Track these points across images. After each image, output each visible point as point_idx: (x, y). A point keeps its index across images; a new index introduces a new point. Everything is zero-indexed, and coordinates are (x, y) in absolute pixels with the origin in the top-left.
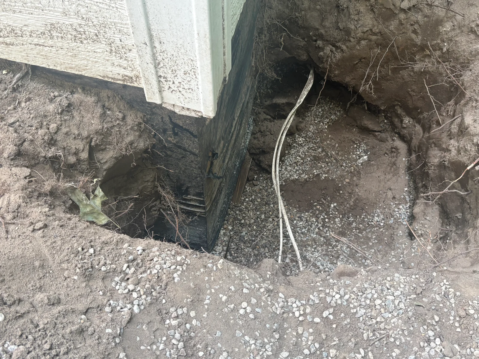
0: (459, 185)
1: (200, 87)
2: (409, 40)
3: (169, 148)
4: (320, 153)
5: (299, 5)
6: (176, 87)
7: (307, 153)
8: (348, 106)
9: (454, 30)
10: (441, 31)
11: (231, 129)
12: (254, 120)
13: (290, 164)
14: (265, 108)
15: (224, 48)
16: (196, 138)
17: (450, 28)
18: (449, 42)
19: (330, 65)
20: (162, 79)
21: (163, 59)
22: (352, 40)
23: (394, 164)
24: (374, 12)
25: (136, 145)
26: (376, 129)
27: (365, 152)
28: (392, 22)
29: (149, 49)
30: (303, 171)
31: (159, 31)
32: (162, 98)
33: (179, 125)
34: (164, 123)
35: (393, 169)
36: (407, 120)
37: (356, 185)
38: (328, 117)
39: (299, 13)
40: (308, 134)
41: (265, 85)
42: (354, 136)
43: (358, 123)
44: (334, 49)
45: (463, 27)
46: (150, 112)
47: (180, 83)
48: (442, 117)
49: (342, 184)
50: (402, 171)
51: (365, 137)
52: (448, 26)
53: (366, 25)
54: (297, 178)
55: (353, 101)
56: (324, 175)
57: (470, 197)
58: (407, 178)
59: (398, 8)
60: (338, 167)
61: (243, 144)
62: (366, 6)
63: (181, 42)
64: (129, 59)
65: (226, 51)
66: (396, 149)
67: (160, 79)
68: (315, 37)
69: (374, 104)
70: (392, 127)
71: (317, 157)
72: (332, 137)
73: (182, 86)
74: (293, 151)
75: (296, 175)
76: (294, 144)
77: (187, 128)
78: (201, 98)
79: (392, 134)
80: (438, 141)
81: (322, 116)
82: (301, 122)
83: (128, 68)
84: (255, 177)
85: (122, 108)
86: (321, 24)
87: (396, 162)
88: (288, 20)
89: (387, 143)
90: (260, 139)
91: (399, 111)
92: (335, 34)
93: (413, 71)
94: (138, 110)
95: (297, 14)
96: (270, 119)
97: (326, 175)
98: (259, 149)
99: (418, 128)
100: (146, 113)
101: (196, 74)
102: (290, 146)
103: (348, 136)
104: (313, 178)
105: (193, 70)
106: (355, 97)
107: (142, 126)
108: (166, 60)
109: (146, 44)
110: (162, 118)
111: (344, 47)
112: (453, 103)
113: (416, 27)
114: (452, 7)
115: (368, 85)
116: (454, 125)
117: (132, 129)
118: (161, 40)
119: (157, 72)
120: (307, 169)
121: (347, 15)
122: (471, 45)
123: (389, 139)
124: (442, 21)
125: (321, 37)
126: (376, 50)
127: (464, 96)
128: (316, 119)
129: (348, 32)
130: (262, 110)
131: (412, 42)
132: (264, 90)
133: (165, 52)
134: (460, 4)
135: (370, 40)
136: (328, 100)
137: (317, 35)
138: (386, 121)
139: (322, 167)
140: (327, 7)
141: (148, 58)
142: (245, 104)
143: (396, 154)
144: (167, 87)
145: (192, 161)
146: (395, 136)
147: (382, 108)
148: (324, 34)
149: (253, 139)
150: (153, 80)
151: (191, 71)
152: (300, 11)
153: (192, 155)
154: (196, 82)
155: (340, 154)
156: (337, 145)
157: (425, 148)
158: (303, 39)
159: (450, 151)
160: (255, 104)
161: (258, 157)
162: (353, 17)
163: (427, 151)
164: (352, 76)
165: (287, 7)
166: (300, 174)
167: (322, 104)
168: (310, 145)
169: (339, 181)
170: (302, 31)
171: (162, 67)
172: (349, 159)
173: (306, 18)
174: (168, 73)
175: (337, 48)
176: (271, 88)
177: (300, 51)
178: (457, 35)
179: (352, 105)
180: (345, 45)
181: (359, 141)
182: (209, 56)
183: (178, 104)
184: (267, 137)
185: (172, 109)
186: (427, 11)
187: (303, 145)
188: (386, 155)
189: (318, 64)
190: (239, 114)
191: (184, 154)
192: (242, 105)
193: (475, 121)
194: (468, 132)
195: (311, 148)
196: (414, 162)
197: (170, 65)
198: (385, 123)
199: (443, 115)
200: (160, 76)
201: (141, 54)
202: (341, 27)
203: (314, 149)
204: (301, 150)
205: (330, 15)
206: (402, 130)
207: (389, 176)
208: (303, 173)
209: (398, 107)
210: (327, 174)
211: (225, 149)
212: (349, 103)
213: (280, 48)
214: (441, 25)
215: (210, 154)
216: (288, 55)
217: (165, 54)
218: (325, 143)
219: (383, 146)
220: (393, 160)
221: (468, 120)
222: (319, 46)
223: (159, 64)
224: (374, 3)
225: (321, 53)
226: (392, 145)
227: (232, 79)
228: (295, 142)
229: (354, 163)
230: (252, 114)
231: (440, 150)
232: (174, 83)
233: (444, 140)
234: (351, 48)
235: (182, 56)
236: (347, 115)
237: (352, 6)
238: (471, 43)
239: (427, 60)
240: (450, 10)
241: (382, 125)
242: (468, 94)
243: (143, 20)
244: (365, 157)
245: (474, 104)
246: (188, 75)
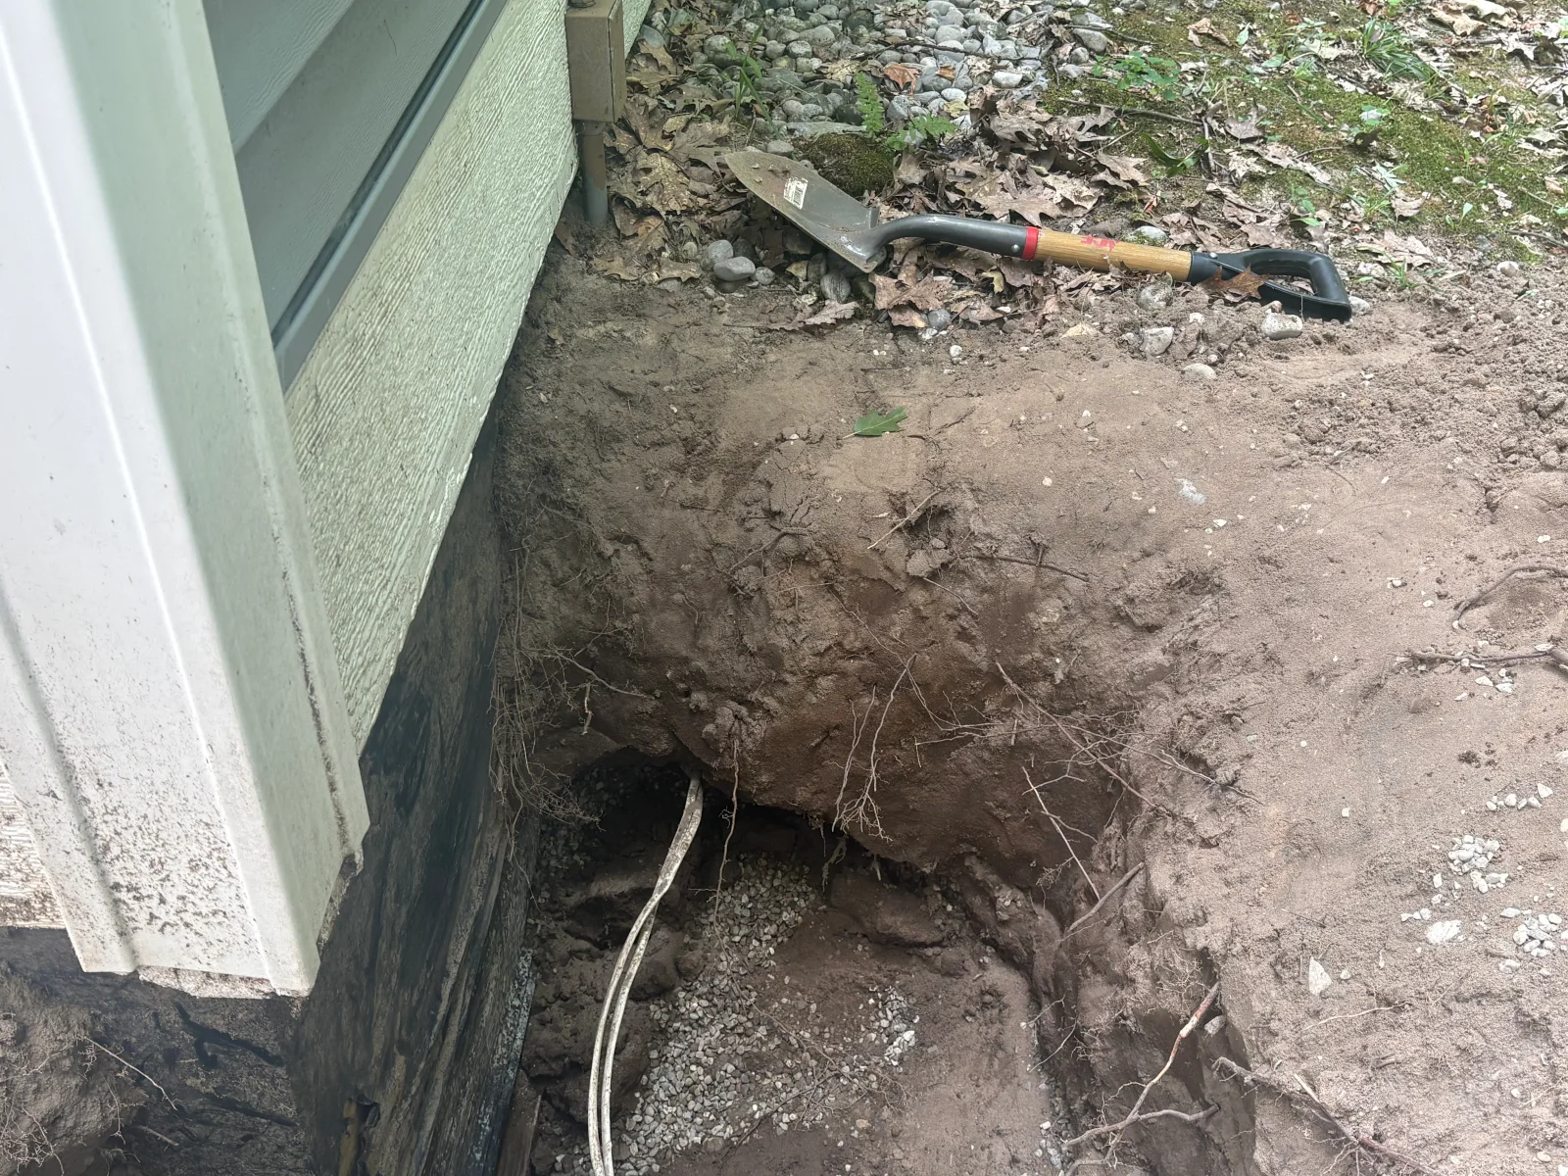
0: (1185, 1090)
1: (247, 903)
2: (954, 659)
3: (196, 1112)
4: (763, 1043)
5: (621, 598)
6: (173, 911)
7: (721, 1050)
8: (825, 876)
9: (1070, 618)
10: (1036, 626)
11: (436, 1010)
12: (536, 962)
13: (671, 1096)
14: (568, 917)
15: (328, 768)
16: (280, 1065)
17: (1058, 615)
18: (1067, 653)
19: (742, 760)
20: (124, 895)
21: (117, 833)
22: (789, 678)
23: (999, 1045)
24: (838, 595)
25: (70, 1124)
26: (924, 937)
27: (906, 1017)
28: (894, 616)
29: (65, 808)
30: (717, 1113)
31: (92, 752)
32: (134, 954)
33: (216, 1031)
34: (164, 1031)
35: (996, 1063)
36: (1006, 898)
37: (894, 1136)
38: (773, 918)
39: (625, 621)
40: (716, 982)
41: (561, 842)
42: (863, 968)
43: (867, 924)
44: (744, 711)
45: (1094, 608)
46: (113, 1003)
47: (183, 898)
48: (1096, 877)
49: (848, 1137)
50: (1026, 1067)
51: (895, 967)
52: (1050, 612)
53: (822, 634)
54: (698, 1140)
55: (838, 858)
56: (786, 1118)
57: (1218, 1124)
58: (1043, 1086)
59: (903, 576)
60: (825, 1082)
61: (501, 1050)
62: (812, 579)
63: (162, 775)
64: (12, 847)
65: (337, 778)
66: (996, 994)
67: (118, 895)
68: (683, 682)
69: (899, 859)
70: (971, 924)
71: (758, 1056)
72: (795, 982)
73: (190, 907)
74: (674, 1049)
75: (693, 1131)
76: (676, 1025)
77: (242, 1036)
78: (258, 936)
79: (976, 948)
80: (1100, 954)
81: (753, 919)
82: (691, 948)
83: (13, 872)
84: (559, 1158)
85: (15, 1003)
86: (693, 645)
87: (1003, 1037)
88: (596, 643)
89: (966, 978)
90: (562, 1024)
91: (979, 872)
92: (740, 668)
93: (987, 747)
94: (72, 1001)
95: (618, 624)
96: (588, 951)
97: (794, 1116)
98: (559, 1057)
99: (1044, 917)
100: (100, 1007)
101: (227, 863)
102: (663, 1031)
103: (842, 971)
104: (750, 1134)
105: (215, 854)
106: (842, 844)
107: (90, 1053)
108: (128, 835)
109: (55, 796)
110: (156, 1015)
111: (771, 703)
112: (1119, 831)
113: (964, 621)
114: (1050, 558)
115: (861, 808)
116: (1131, 899)
117: (53, 1067)
118: (100, 777)
119: (103, 874)
120: (730, 1103)
121: (762, 610)
122: (1126, 656)
123: (970, 964)
124: (1031, 598)
125: (699, 680)
126: (867, 701)
127: (1139, 805)
128: (736, 930)
129: (773, 658)
130: (560, 924)
131: (964, 666)
132: (559, 859)
133: (120, 811)
134: (1069, 548)
135: (843, 674)
136: (764, 863)
137: (686, 676)
138: (949, 908)
139: (775, 1088)
140: (705, 596)
141: (67, 835)
142: (487, 918)
143: (997, 1011)
144: (143, 917)
145: (281, 1148)
146: (986, 953)
147: (927, 871)
148: (707, 673)
149: (537, 1026)
150: (95, 903)
151: (210, 856)
152: (628, 614)
153: (275, 1127)
154: (233, 888)
155: (827, 1036)
156: (814, 1007)
157: (1070, 982)
158: (650, 692)
159: (1133, 981)
160: (531, 909)
161: (561, 1085)
162: (778, 614)
163: (1076, 990)
164: (814, 783)
165: (587, 606)
166: (707, 1126)
167: (749, 878)
168: (726, 1019)
169: (837, 1131)
170: (642, 671)
171: (117, 858)
172: (857, 1049)
173: (646, 631)
174: (141, 872)
175: (752, 706)
176: (583, 849)
177: (645, 728)
178: (1082, 633)
179: (836, 870)
180: (772, 695)
181: (879, 983)
182: (257, 805)
183: (188, 964)
184: (584, 1012)
185: (173, 984)
186: (981, 573)
187: (706, 1021)
188: (969, 1019)
189: (704, 760)
190: (462, 953)
191: (250, 1125)
192: (471, 921)
193: (1178, 879)
194: (1168, 917)
195: (732, 1029)
196: (1052, 1031)
197: (142, 847)
198: (949, 914)
199: (1098, 871)
200: (117, 886)
201: (41, 826)
202: (752, 646)
203: (741, 1030)
204: (702, 1042)
205: (716, 616)
206: (1002, 931)
207: (988, 1090)
208: (716, 1122)
209: (974, 859)
210: (794, 1111)
211: (417, 1081)
212: (827, 865)
213: (583, 725)
214: (1032, 609)
215: (350, 1111)
216: (612, 745)
217: (121, 818)
218: (776, 1005)
219: (955, 989)
220: (993, 1032)
221: (1161, 879)
222: (697, 707)
223: (106, 848)
224: (833, 571)
225: (710, 728)
226: (980, 982)
227: (414, 847)
228: (679, 1017)
229: (875, 1059)
230: (527, 943)
231: (1110, 984)
232: (162, 901)
233: (1112, 948)
234: (793, 703)
235: (175, 816)
236: (830, 906)
237: (772, 586)
238: (1125, 650)
239: (1019, 712)
240: (1046, 567)
241: (939, 922)
242: (1147, 798)
243: (32, 727)
244: (909, 1035)
245: (1169, 828)
246: (203, 870)
